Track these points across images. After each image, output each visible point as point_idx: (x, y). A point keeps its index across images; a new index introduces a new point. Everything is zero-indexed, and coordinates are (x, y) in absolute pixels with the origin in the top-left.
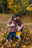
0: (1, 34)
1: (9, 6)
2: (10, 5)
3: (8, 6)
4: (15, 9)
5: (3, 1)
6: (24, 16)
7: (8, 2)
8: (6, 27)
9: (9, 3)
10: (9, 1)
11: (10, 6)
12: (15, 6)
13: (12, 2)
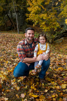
0: (2, 72)
1: (31, 15)
2: (32, 13)
3: (27, 15)
4: (44, 23)
5: (18, 5)
6: (63, 38)
7: (29, 6)
8: (16, 60)
9: (29, 9)
10: (31, 4)
11: (32, 17)
12: (44, 16)
13: (37, 7)
